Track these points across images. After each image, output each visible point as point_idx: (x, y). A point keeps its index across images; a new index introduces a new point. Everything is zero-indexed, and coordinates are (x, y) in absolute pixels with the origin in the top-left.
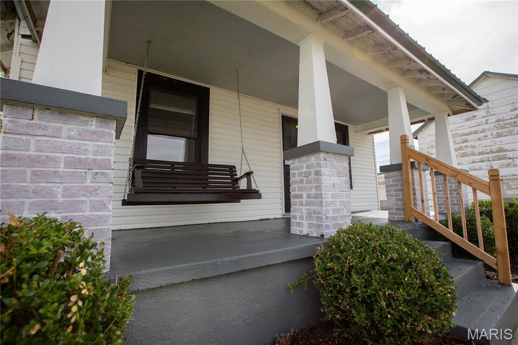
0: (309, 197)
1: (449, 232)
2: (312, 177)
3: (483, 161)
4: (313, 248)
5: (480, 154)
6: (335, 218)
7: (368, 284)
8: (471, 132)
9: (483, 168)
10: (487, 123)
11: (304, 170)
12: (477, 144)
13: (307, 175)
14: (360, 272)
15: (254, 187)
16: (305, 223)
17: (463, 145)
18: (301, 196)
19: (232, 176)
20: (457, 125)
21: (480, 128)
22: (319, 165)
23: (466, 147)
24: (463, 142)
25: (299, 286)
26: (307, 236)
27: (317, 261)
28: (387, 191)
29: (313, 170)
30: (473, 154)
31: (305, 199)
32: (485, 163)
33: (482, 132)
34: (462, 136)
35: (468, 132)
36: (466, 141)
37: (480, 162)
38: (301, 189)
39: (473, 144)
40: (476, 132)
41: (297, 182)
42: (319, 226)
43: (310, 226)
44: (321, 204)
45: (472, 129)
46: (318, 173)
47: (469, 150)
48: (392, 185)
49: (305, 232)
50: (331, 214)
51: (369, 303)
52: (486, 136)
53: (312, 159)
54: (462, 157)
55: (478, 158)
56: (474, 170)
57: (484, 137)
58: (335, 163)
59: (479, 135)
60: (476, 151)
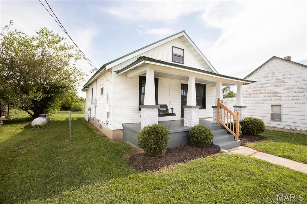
0: (189, 118)
1: (227, 127)
2: (190, 113)
3: (268, 97)
4: (189, 129)
5: (268, 93)
6: (194, 123)
7: (197, 135)
8: (265, 83)
9: (268, 100)
10: (272, 80)
11: (188, 111)
12: (267, 89)
13: (189, 113)
14: (196, 133)
15: (173, 112)
16: (187, 124)
17: (261, 88)
18: (187, 117)
19: (166, 108)
20: (260, 79)
21: (269, 82)
22: (191, 111)
23: (262, 89)
24: (261, 87)
25: (186, 136)
26: (188, 127)
27: (189, 131)
28: (213, 114)
29: (190, 112)
30: (265, 93)
31: (188, 118)
32: (269, 98)
33: (269, 84)
34: (261, 84)
35: (264, 83)
36: (263, 87)
37: (267, 97)
38: (187, 116)
39: (266, 88)
40: (267, 83)
41: (186, 114)
42: (191, 125)
43: (189, 124)
44: (191, 120)
45: (266, 82)
46: (191, 113)
47: (263, 91)
48: (214, 112)
49: (187, 126)
50: (193, 122)
51: (197, 138)
52: (271, 86)
53: (190, 109)
54: (260, 94)
55: (266, 95)
56: (264, 100)
57: (270, 86)
58: (195, 110)
59: (269, 85)
60: (267, 92)
